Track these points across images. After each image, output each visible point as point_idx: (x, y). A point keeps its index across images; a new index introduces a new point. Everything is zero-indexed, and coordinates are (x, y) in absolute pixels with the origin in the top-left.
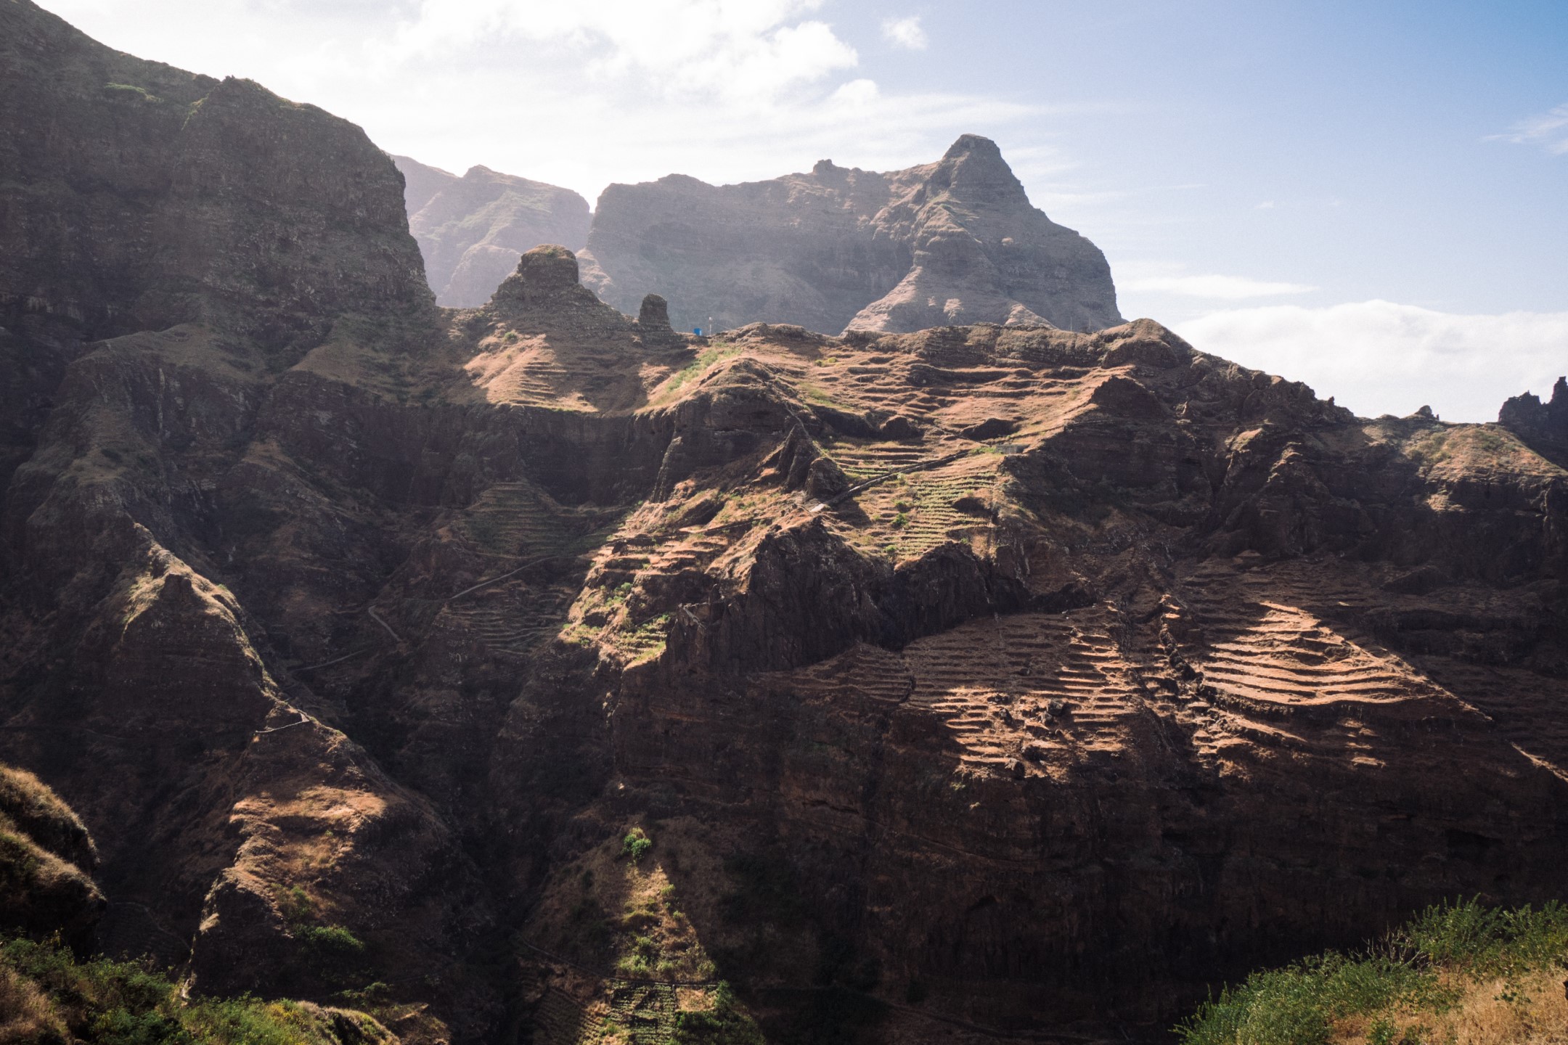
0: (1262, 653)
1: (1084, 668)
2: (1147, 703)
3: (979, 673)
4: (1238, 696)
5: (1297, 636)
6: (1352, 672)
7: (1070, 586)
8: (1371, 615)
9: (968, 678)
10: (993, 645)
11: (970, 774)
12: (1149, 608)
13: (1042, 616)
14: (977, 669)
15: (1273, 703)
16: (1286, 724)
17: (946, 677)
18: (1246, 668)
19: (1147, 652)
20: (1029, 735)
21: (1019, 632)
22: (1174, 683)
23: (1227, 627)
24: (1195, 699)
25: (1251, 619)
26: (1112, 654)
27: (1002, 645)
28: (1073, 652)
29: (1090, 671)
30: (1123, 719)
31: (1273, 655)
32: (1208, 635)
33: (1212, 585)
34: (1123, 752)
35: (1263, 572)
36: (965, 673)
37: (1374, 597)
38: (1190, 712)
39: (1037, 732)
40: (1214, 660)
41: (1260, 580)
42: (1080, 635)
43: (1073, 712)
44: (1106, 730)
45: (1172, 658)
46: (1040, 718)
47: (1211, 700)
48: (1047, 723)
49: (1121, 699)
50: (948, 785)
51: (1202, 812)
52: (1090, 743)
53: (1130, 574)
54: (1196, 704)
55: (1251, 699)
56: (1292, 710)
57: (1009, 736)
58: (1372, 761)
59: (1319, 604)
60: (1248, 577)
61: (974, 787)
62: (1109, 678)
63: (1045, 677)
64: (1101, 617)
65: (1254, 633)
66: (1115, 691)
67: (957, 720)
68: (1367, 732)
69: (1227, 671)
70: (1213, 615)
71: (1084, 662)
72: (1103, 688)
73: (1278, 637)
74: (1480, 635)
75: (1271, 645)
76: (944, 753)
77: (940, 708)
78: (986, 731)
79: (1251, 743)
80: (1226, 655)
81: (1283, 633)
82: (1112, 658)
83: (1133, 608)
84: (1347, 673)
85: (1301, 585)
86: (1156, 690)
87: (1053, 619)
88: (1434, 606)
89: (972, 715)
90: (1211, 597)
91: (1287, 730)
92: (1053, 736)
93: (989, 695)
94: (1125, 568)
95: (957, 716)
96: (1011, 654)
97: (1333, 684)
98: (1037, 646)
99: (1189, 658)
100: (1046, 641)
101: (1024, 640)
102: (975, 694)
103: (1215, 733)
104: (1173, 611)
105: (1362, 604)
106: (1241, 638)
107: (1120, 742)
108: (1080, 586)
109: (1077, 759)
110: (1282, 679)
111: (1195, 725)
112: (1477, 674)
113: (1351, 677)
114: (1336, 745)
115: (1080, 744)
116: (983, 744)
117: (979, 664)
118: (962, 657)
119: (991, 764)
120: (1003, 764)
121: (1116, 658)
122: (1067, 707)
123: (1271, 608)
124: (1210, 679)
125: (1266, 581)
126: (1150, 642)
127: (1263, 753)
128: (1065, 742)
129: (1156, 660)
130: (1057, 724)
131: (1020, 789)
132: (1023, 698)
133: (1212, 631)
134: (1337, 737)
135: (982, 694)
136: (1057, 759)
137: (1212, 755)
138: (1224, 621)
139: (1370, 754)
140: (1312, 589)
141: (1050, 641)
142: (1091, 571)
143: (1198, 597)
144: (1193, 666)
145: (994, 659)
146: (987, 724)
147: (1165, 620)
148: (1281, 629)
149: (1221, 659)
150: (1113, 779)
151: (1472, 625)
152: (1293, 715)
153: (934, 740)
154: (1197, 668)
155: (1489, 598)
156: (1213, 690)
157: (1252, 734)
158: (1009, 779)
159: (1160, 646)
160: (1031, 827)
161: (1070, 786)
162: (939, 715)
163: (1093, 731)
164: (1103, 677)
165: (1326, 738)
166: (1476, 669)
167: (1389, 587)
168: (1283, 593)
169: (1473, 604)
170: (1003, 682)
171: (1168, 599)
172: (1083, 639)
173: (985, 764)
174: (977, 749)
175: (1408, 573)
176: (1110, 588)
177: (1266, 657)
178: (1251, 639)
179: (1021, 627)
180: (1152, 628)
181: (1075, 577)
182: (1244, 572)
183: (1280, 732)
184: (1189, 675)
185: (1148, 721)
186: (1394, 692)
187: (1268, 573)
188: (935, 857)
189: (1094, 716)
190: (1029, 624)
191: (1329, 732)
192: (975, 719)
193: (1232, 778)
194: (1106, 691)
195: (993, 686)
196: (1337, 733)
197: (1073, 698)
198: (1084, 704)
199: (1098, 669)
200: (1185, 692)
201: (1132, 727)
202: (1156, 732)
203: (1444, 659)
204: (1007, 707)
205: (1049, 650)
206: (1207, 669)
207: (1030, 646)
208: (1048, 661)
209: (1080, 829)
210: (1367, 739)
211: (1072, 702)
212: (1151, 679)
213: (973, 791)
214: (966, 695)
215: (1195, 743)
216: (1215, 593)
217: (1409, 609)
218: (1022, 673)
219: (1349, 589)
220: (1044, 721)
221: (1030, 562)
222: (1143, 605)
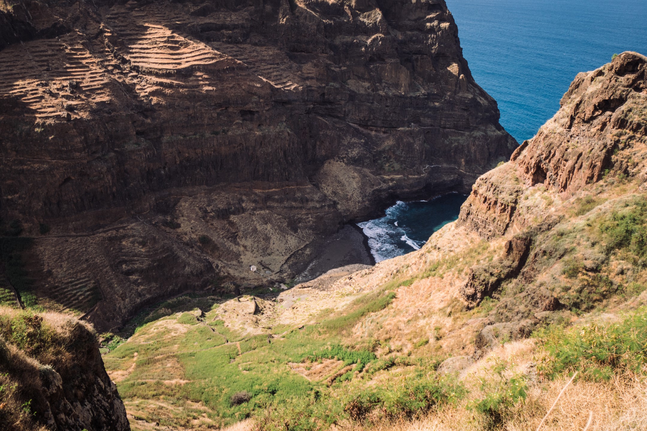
0: (153, 48)
1: (77, 63)
2: (112, 76)
3: (25, 73)
4: (151, 68)
5: (166, 39)
6: (193, 52)
7: (56, 24)
8: (190, 27)
9: (21, 76)
10: (26, 57)
11: (44, 123)
12: (96, 31)
13: (46, 40)
14: (23, 71)
15: (167, 69)
16: (174, 78)
17: (9, 77)
18: (149, 55)
19: (102, 53)
20: (64, 100)
21: (38, 49)
22: (119, 66)
23: (133, 37)
24: (130, 72)
25: (142, 33)
26: (88, 55)
27: (31, 57)
28: (68, 56)
29: (81, 65)
30: (105, 85)
31: (159, 48)
32: (125, 42)
33: (120, 18)
34: (110, 100)
35: (141, 10)
36: (18, 74)
37: (188, 19)
38: (130, 78)
39: (68, 97)
40: (133, 53)
41: (140, 14)
42: (69, 48)
43: (81, 85)
44: (99, 92)
45: (115, 54)
46: (66, 91)
47: (138, 71)
48: (72, 92)
49: (100, 76)
50: (34, 130)
51: (149, 121)
52: (94, 99)
53: (81, 15)
54: (131, 74)
55: (157, 69)
56: (175, 71)
57: (55, 101)
58: (210, 88)
59: (169, 23)
60: (134, 13)
61: (48, 129)
62: (91, 67)
63: (60, 70)
64: (76, 38)
65: (146, 39)
66: (96, 73)
67: (26, 98)
68: (206, 76)
69: (141, 57)
70: (125, 32)
71: (76, 61)
72: (90, 72)
73: (158, 40)
74: (230, 32)
75: (156, 44)
76: (26, 115)
77: (15, 93)
78: (43, 101)
79: (162, 88)
80: (137, 50)
81: (159, 37)
82: (89, 58)
83: (88, 32)
84: (191, 53)
85: (159, 15)
86: (112, 70)
87: (53, 41)
88: (212, 21)
89: (33, 94)
90: (121, 24)
91: (175, 80)
92: (76, 98)
93: (36, 83)
94: (77, 13)
95: (25, 96)
96: (38, 61)
97: (187, 58)
98: (49, 55)
99: (122, 53)
100: (53, 53)
101: (42, 54)
102: (29, 83)
103: (144, 86)
104: (108, 32)
105: (185, 22)
106: (140, 42)
107: (108, 96)
108: (61, 23)
109: (91, 107)
110: (166, 58)
111: (134, 83)
112: (232, 48)
113: (193, 54)
114: (195, 83)
115: (90, 100)
116: (45, 107)
117: (23, 68)
118: (12, 66)
119: (53, 116)
120: (59, 115)
121: (91, 57)
122: (77, 83)
123: (149, 27)
124: (135, 62)
125: (143, 14)
126: (102, 48)
127: (168, 91)
128: (83, 100)
129: (108, 56)
130: (76, 92)
131: (72, 125)
132: (54, 82)
133: (127, 40)
134: (195, 80)
135: (32, 83)
136: (82, 109)
137: (147, 96)
138: (131, 35)
139: (209, 85)
140: (164, 17)
141: (56, 52)
142: (63, 15)
143: (116, 24)
144: (125, 57)
145: (30, 65)
146: (42, 97)
147: (106, 37)
148: (158, 36)
149: (136, 53)
150: (110, 113)
151: (227, 28)
152: (176, 73)
153: (17, 109)
154: (127, 57)
155: (231, 16)
156: (138, 67)
157: (161, 84)
158: (65, 122)
159: (107, 49)
160: (81, 142)
161: (93, 120)
162: (17, 96)
163: (94, 93)
164: (88, 67)
165: (191, 81)
166: (231, 46)
167: (193, 14)
168: (152, 19)
169: (225, 19)
170: (40, 75)
171: (103, 26)
172: (71, 49)
173: (51, 117)
174: (43, 110)
175: (199, 7)
176: (74, 23)
177: (156, 49)
178: (145, 42)
179: (37, 47)
180: (100, 41)
181: (57, 19)
182: (132, 11)
183: (173, 81)
184: (125, 61)
185: (116, 85)
186: (212, 58)
187: (143, 11)
188: (36, 166)
189: (91, 86)
190: (41, 44)
191: (191, 79)
192: (35, 96)
193: (157, 104)
194: (92, 73)
195: (36, 78)
196: (194, 78)
197: (79, 79)
198: (84, 81)
199: (84, 63)
200: (125, 69)
201: (110, 88)
202: (121, 89)
203: (219, 43)
204: (47, 88)
205: (56, 57)
206: (131, 57)
207: (46, 56)
208: (58, 62)
209: (102, 139)
210: (206, 79)
211: (78, 80)
212: (109, 65)
213: (49, 131)
214: (24, 85)
215: (138, 91)
216: (122, 22)
217: (203, 23)
218: (47, 70)
219: (178, 16)
220: (69, 91)
221: (30, 13)
222: (92, 30)
